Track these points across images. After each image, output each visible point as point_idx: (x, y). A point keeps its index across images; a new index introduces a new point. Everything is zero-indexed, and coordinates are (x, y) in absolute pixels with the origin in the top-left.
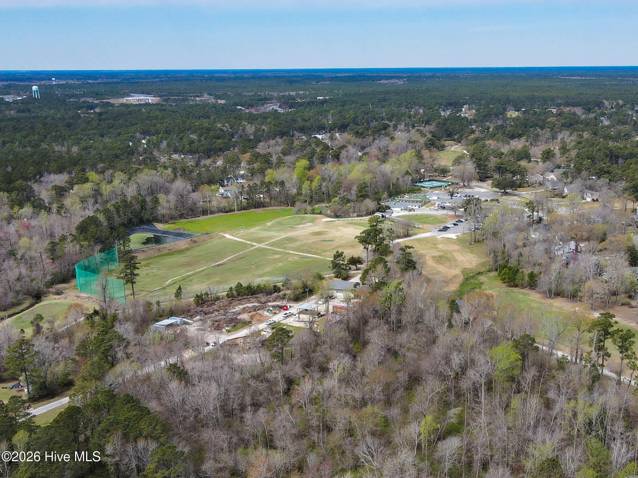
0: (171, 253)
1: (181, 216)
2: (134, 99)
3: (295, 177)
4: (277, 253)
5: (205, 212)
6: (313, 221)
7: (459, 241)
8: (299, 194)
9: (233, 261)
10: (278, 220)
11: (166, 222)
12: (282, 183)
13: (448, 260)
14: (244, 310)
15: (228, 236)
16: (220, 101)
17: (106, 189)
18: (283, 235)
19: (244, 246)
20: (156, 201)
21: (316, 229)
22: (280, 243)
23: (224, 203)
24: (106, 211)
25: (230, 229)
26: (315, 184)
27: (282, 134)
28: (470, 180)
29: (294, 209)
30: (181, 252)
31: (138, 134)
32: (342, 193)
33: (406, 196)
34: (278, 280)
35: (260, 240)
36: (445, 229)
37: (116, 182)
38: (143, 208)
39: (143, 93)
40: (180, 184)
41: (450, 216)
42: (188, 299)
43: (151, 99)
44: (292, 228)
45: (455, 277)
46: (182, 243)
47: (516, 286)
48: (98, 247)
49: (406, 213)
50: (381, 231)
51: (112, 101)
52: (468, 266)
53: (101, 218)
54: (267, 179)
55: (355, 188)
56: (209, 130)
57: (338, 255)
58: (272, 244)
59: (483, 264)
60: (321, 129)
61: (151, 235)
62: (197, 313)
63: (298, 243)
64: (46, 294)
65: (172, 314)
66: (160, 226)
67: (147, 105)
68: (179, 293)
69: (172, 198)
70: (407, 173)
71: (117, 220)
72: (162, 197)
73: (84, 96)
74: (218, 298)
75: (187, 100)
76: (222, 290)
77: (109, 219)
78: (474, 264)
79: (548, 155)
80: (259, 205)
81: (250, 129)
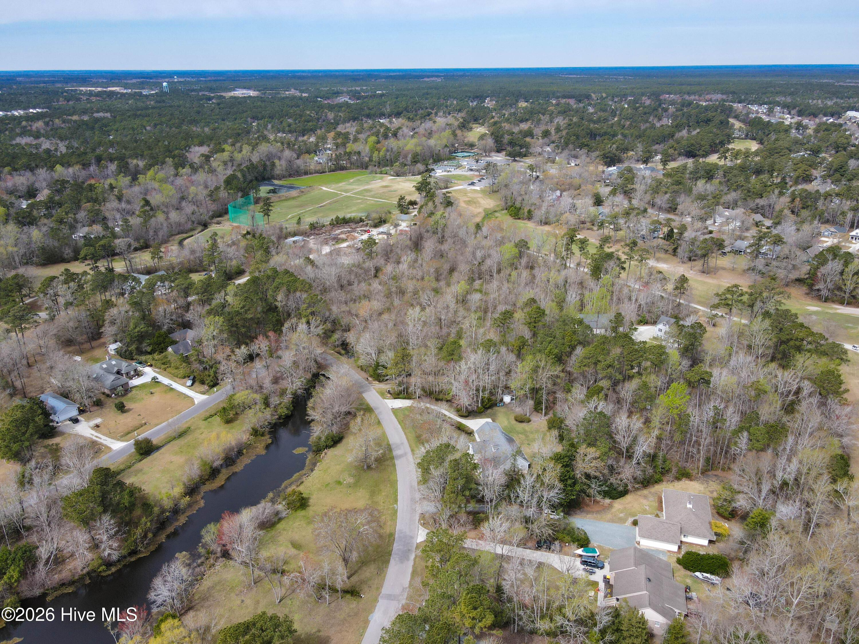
0: (287, 199)
1: (290, 176)
2: (239, 93)
3: (367, 149)
4: (359, 199)
5: (306, 173)
6: (381, 178)
7: (482, 191)
8: (371, 160)
9: (330, 204)
10: (358, 178)
11: (280, 179)
12: (359, 153)
13: (475, 203)
14: (342, 233)
15: (324, 188)
16: (304, 95)
17: (238, 156)
18: (362, 188)
19: (337, 195)
20: (273, 165)
21: (384, 184)
22: (360, 193)
23: (319, 167)
24: (242, 171)
25: (325, 184)
26: (382, 153)
27: (355, 119)
28: (490, 151)
29: (368, 171)
30: (294, 198)
31: (249, 119)
32: (401, 160)
33: (446, 163)
34: (363, 215)
35: (346, 191)
36: (473, 184)
37: (244, 152)
38: (265, 169)
39: (245, 88)
40: (287, 153)
41: (477, 176)
42: (305, 226)
43: (252, 93)
44: (368, 183)
45: (479, 213)
46: (294, 193)
47: (519, 219)
48: (240, 194)
49: (446, 173)
50: (429, 183)
51: (223, 94)
52: (488, 207)
53: (239, 175)
54: (348, 150)
55: (410, 156)
56: (301, 116)
57: (402, 198)
58: (355, 194)
59: (498, 206)
60: (382, 115)
61: (272, 188)
62: (311, 234)
63: (372, 193)
64: (210, 223)
65: (295, 235)
66: (276, 182)
67: (250, 97)
68: (299, 222)
69: (283, 163)
70: (446, 146)
71: (249, 178)
72: (277, 162)
73: (201, 90)
74: (324, 226)
75: (279, 93)
76: (327, 221)
77: (244, 176)
78: (492, 205)
79: (546, 134)
80: (343, 168)
81: (331, 116)
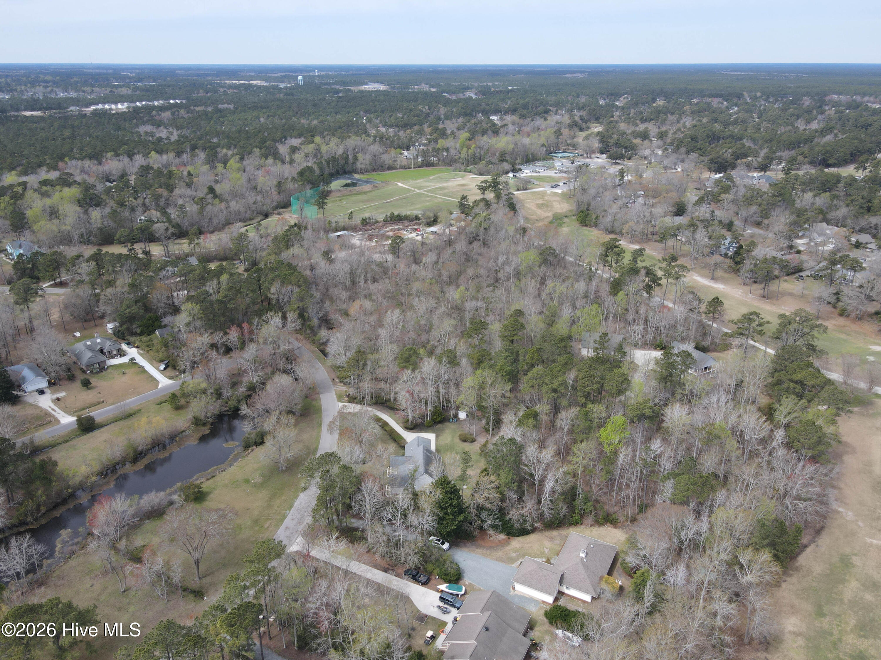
0: (358, 193)
1: (374, 170)
2: (370, 87)
3: (458, 145)
4: (428, 196)
5: (390, 168)
6: (463, 177)
7: (563, 194)
8: (460, 158)
9: (397, 200)
10: (439, 175)
11: (362, 173)
12: (447, 150)
13: (547, 206)
14: (391, 230)
15: (400, 184)
16: (433, 90)
17: (324, 148)
18: (438, 185)
19: (409, 191)
20: (356, 159)
21: (463, 182)
22: (433, 191)
23: (405, 163)
24: (320, 164)
25: (403, 179)
26: (470, 151)
27: (466, 115)
28: (593, 152)
29: (452, 168)
30: (365, 193)
31: (361, 113)
32: (488, 158)
33: (539, 163)
34: (418, 212)
35: (420, 188)
36: (556, 186)
37: (332, 144)
38: (346, 162)
39: (378, 82)
40: (376, 148)
41: (565, 178)
42: (357, 220)
43: (381, 87)
44: (447, 181)
45: (546, 217)
46: (367, 187)
47: (587, 226)
48: (309, 186)
49: (534, 174)
51: (352, 88)
52: (559, 211)
53: (315, 167)
54: (439, 146)
55: (497, 154)
56: (411, 110)
58: (427, 191)
59: (571, 211)
60: (496, 112)
61: (349, 181)
62: (360, 230)
63: (446, 191)
64: (272, 214)
65: (344, 229)
66: (357, 176)
67: (378, 91)
68: (350, 218)
69: (368, 157)
70: (543, 145)
71: (327, 171)
72: (360, 156)
73: (334, 84)
74: (377, 222)
75: (408, 88)
76: (381, 217)
77: (321, 169)
78: (564, 210)
79: (662, 136)
80: (429, 165)
81: (443, 111)
